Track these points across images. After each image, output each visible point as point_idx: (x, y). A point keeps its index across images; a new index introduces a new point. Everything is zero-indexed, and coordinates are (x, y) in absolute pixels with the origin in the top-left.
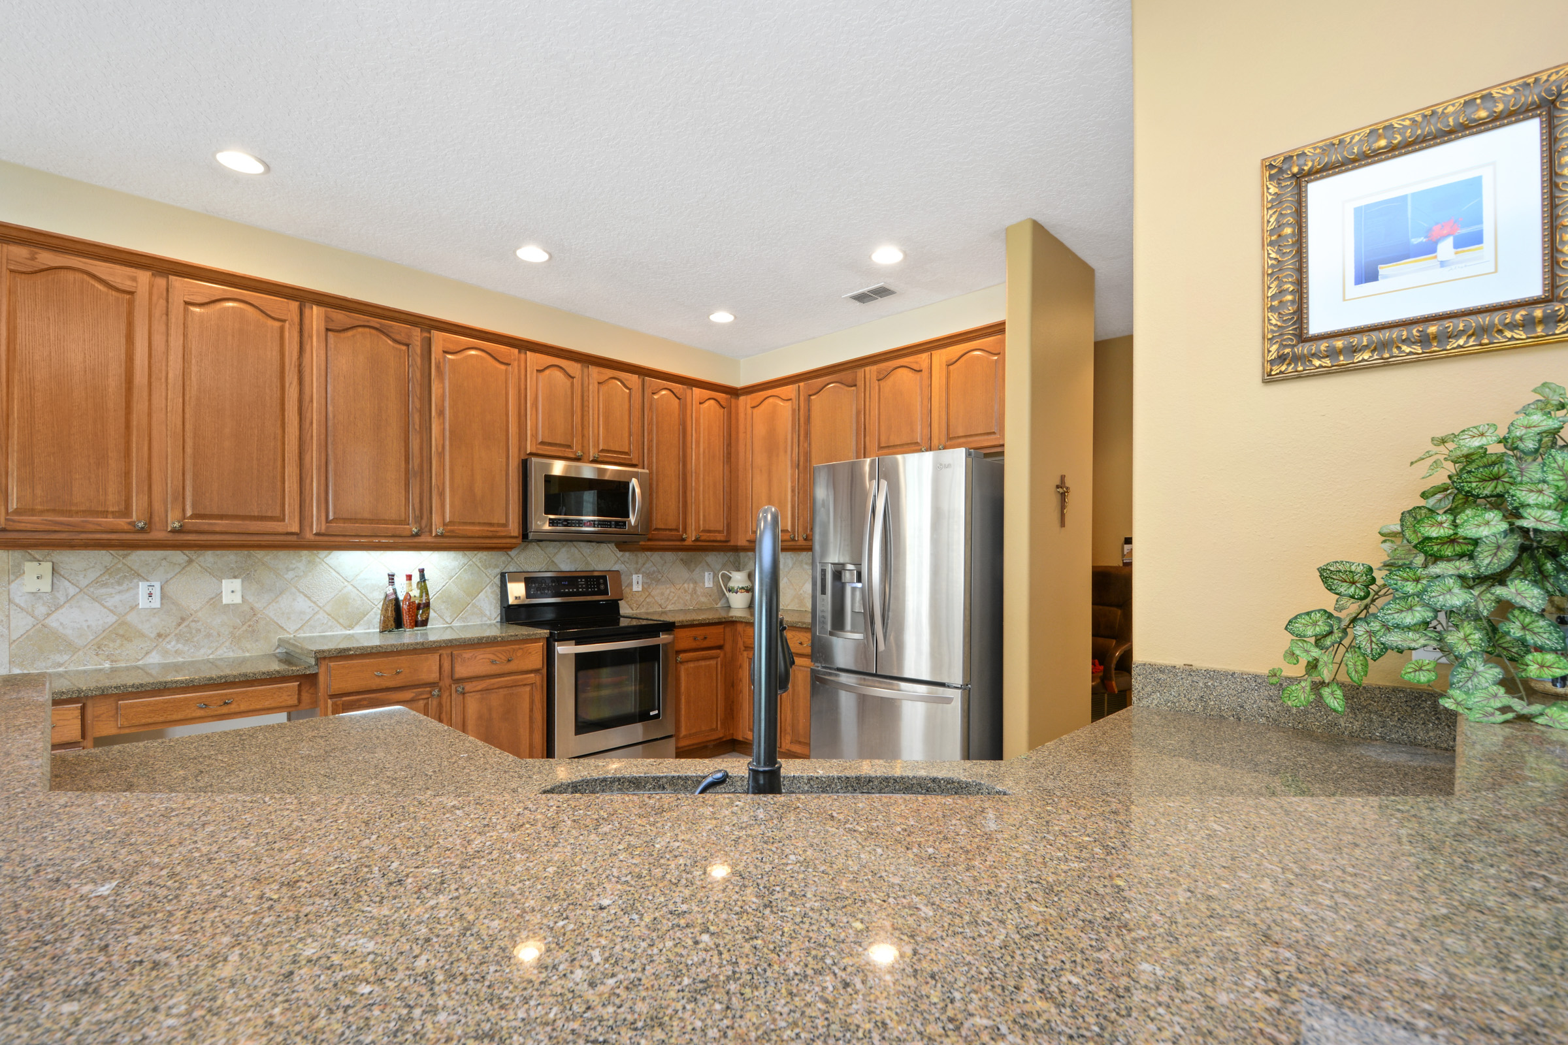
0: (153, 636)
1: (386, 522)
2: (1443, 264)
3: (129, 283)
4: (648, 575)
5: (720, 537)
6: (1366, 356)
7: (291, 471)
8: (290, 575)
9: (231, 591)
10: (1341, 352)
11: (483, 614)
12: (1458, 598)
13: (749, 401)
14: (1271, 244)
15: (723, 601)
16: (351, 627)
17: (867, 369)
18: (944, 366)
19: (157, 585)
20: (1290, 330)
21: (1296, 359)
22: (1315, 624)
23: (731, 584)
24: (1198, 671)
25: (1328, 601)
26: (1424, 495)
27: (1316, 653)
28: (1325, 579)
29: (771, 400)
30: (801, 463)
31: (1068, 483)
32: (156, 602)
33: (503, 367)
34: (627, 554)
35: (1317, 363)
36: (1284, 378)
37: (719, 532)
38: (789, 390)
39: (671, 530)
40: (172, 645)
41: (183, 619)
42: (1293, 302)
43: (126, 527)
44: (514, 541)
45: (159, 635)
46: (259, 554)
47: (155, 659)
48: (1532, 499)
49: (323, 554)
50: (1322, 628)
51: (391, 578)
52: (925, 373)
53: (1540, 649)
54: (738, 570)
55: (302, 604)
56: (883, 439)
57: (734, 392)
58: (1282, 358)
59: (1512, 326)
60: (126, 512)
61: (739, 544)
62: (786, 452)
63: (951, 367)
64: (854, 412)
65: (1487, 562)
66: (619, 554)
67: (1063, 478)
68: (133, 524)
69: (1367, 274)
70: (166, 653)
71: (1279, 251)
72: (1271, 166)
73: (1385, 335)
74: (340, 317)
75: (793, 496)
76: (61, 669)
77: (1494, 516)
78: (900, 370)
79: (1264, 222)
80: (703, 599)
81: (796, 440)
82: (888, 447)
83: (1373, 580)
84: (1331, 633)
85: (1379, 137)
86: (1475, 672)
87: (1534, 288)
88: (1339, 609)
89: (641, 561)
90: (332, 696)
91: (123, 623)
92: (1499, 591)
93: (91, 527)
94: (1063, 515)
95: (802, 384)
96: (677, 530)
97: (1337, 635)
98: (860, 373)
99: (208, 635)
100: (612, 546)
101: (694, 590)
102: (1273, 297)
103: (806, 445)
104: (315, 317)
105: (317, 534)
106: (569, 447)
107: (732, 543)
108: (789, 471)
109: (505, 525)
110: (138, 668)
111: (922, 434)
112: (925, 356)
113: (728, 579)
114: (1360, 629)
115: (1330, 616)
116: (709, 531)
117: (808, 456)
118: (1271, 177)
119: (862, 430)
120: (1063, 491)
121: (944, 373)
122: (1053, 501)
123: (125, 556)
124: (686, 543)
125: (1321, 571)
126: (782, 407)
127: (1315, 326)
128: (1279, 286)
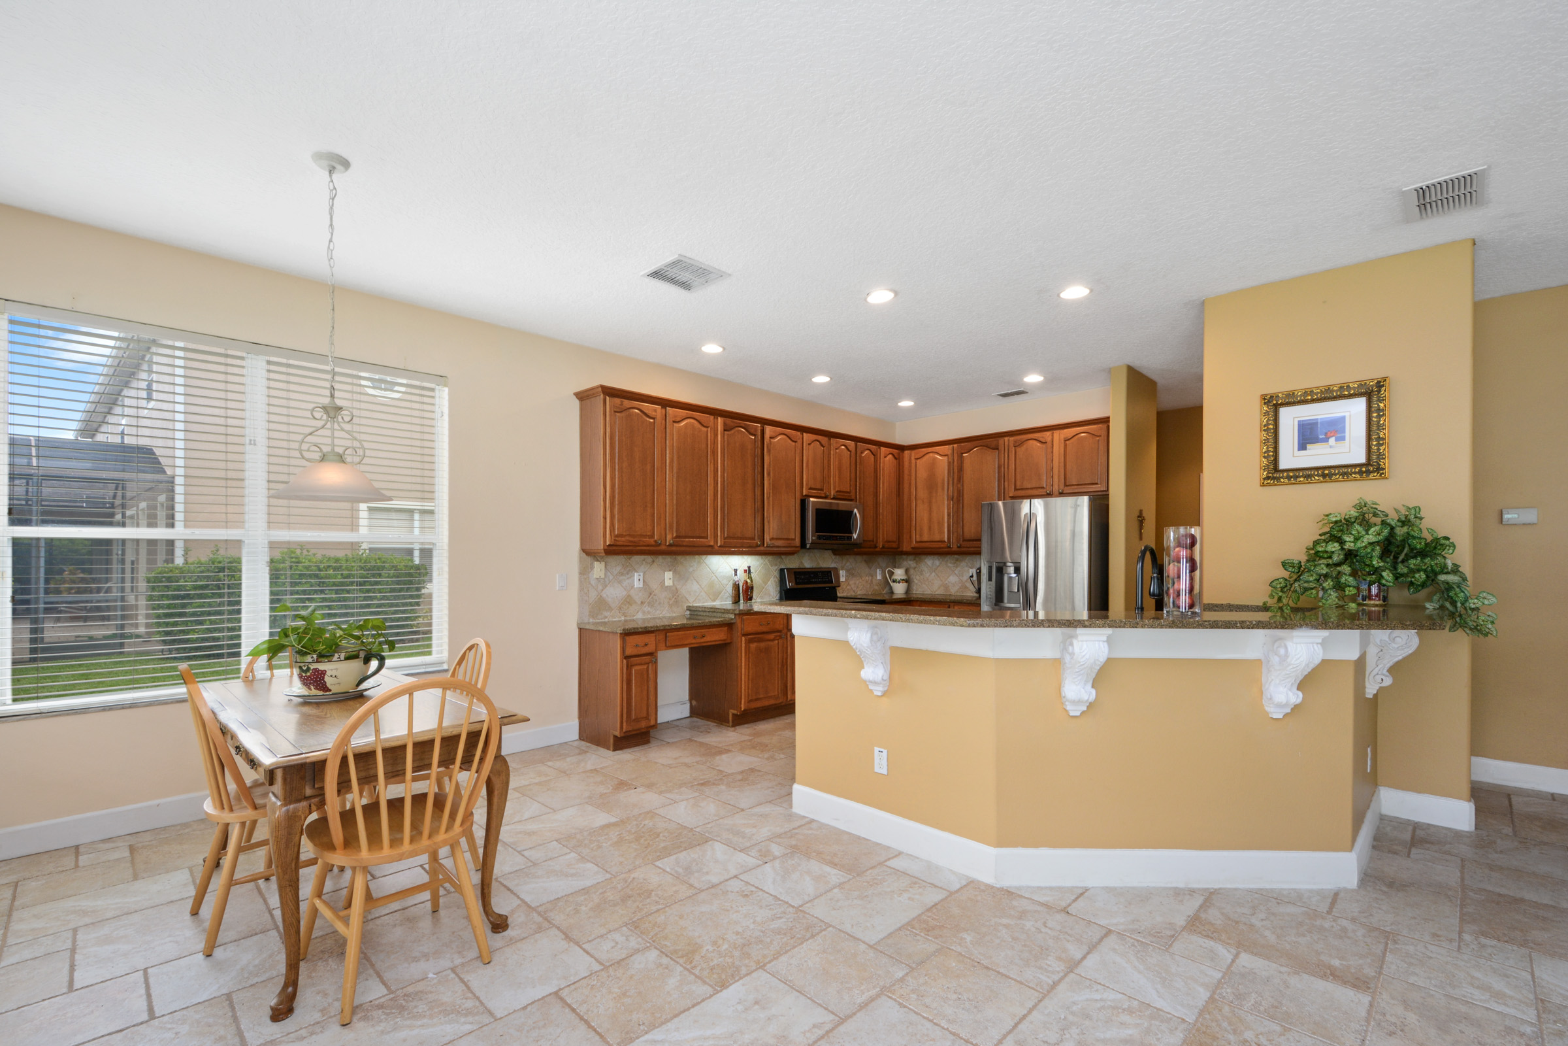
0: (639, 603)
1: (746, 538)
2: (1331, 447)
3: (654, 413)
4: (848, 571)
5: (894, 545)
6: (1302, 479)
7: (710, 511)
8: (691, 570)
9: (668, 578)
10: (1292, 477)
11: (770, 595)
12: (1325, 571)
13: (913, 454)
14: (1264, 430)
15: (887, 588)
16: (714, 600)
17: (1006, 439)
18: (1063, 441)
19: (642, 574)
20: (1272, 467)
21: (1274, 478)
22: (1280, 583)
23: (894, 577)
24: (1233, 605)
25: (1286, 574)
26: (1320, 535)
27: (1280, 594)
28: (1283, 566)
29: (931, 455)
30: (955, 497)
31: (1144, 514)
32: (641, 586)
33: (793, 444)
34: (837, 557)
35: (1282, 480)
36: (1268, 485)
37: (894, 542)
38: (946, 449)
39: (870, 541)
40: (646, 608)
41: (651, 594)
42: (1273, 456)
43: (653, 543)
44: (797, 549)
45: (642, 603)
46: (679, 557)
47: (640, 616)
48: (1348, 539)
49: (704, 557)
50: (1283, 584)
51: (736, 571)
52: (1049, 444)
53: (1350, 586)
54: (899, 568)
55: (695, 587)
56: (1018, 484)
57: (902, 448)
58: (1268, 478)
59: (1355, 473)
60: (652, 536)
61: (904, 549)
62: (943, 489)
63: (1067, 442)
64: (997, 466)
65: (1336, 558)
66: (833, 557)
67: (1141, 511)
68: (655, 541)
69: (1302, 447)
70: (644, 613)
71: (1267, 434)
72: (1265, 399)
73: (1308, 472)
74: (729, 421)
75: (949, 519)
76: (606, 620)
77: (1336, 545)
78: (1031, 441)
79: (1261, 422)
80: (876, 588)
81: (951, 482)
82: (1022, 489)
83: (1301, 566)
84: (1286, 586)
85: (1308, 395)
86: (1330, 595)
87: (1362, 459)
88: (1290, 578)
89: (844, 563)
90: (744, 635)
91: (629, 596)
92: (1338, 568)
93: (641, 543)
94: (1141, 534)
95: (955, 446)
96: (873, 541)
97: (1289, 587)
98: (1001, 441)
99: (660, 603)
100: (830, 552)
101: (872, 581)
102: (1265, 453)
103: (959, 486)
104: (719, 424)
105: (720, 546)
106: (822, 490)
107: (900, 549)
108: (946, 502)
109: (794, 539)
110: (634, 620)
111: (1047, 482)
112: (1048, 434)
113: (891, 574)
114: (1297, 584)
115: (1286, 580)
116: (889, 542)
117: (960, 493)
118: (1265, 403)
119: (1002, 478)
120: (1141, 519)
121: (1063, 445)
122: (1136, 525)
123: (630, 559)
124: (877, 550)
125: (1282, 563)
126: (941, 460)
127: (1282, 466)
128: (1267, 448)
